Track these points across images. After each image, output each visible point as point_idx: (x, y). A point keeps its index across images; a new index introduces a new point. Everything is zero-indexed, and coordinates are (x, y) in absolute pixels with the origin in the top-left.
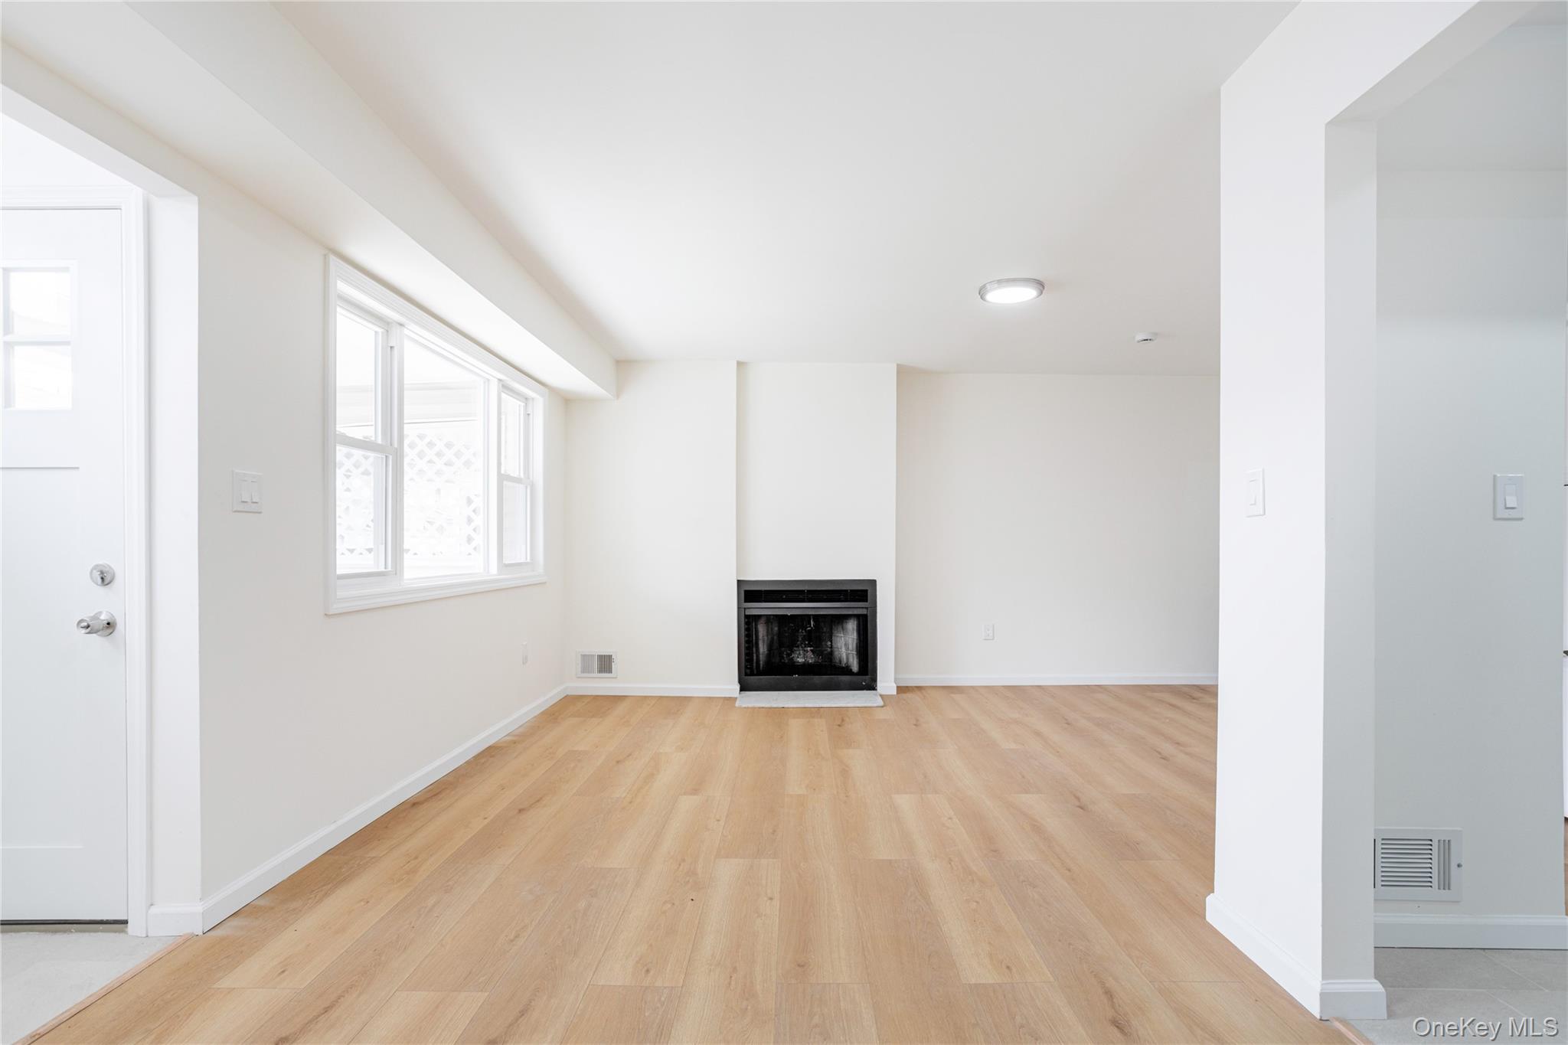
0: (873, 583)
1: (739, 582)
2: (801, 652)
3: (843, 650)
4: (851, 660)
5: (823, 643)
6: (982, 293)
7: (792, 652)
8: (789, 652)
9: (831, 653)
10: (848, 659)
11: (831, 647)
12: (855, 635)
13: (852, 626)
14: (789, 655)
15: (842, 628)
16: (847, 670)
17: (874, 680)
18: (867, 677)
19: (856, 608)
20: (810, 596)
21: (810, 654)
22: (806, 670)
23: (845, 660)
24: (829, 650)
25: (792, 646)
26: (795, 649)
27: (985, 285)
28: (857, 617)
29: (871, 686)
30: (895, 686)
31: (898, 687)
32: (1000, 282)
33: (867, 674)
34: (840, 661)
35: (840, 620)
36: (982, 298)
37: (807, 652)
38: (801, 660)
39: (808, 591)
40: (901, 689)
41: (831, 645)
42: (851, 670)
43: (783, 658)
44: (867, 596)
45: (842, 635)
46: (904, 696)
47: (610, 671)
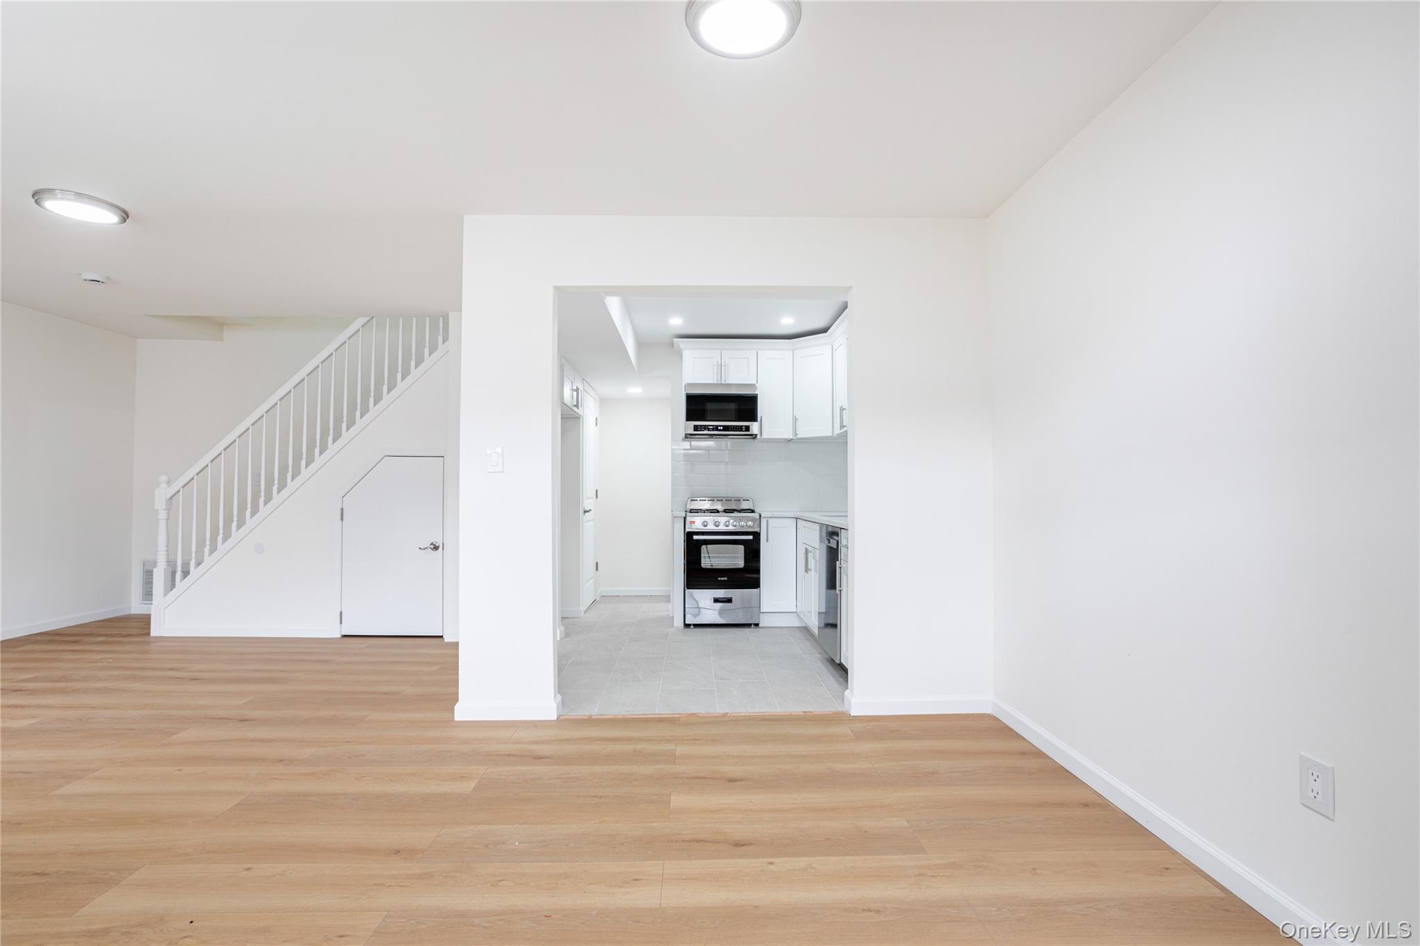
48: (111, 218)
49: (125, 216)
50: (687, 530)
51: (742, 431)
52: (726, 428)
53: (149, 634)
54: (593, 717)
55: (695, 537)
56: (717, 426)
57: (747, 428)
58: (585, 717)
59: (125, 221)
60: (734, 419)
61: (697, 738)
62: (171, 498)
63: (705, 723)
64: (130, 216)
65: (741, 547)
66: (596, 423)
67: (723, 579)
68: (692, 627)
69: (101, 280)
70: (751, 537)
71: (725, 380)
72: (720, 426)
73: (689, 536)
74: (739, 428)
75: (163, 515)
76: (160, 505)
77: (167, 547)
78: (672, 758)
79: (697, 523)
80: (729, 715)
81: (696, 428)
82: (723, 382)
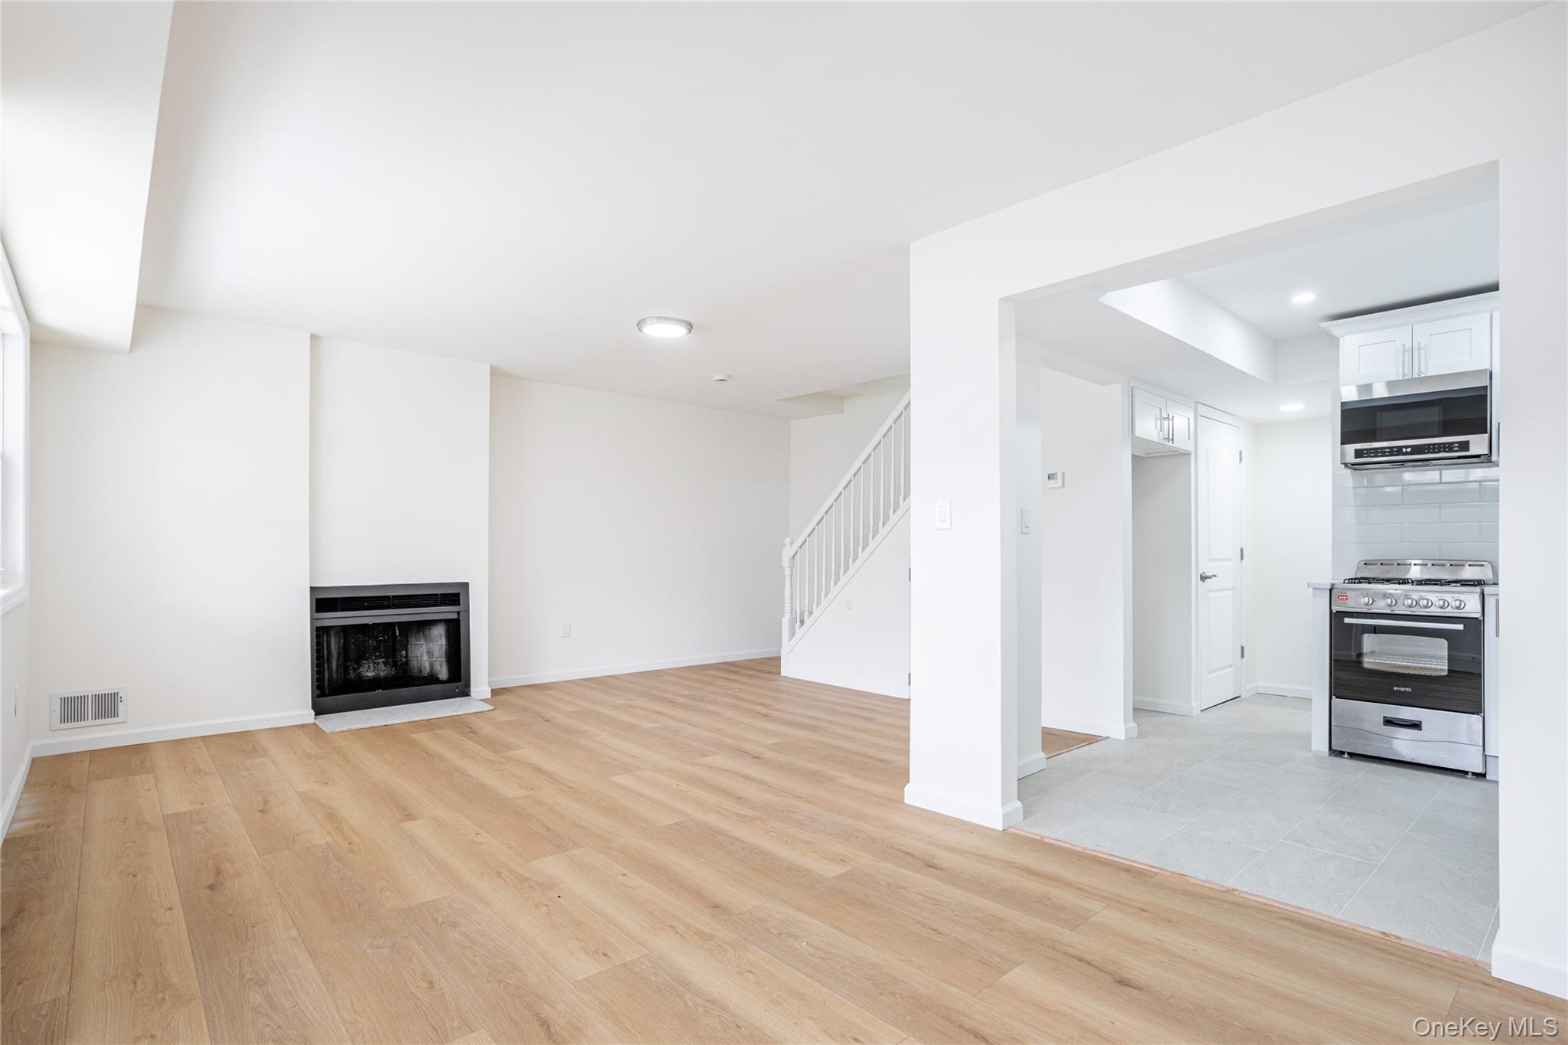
0: (466, 585)
1: (312, 589)
2: (371, 665)
3: (425, 657)
4: (437, 667)
5: (398, 653)
6: (640, 324)
7: (359, 665)
8: (355, 666)
9: (407, 663)
10: (432, 666)
11: (407, 656)
12: (443, 641)
13: (439, 633)
14: (355, 670)
15: (423, 633)
16: (432, 679)
17: (468, 686)
18: (459, 683)
19: (447, 612)
20: (396, 602)
21: (382, 666)
22: (375, 684)
23: (428, 669)
24: (404, 660)
25: (361, 656)
26: (364, 662)
27: (645, 319)
28: (447, 622)
29: (465, 692)
30: (489, 689)
31: (492, 690)
32: (659, 318)
33: (460, 681)
34: (420, 671)
35: (423, 626)
36: (639, 329)
37: (378, 664)
38: (371, 674)
39: (393, 596)
40: (495, 692)
41: (407, 654)
42: (438, 678)
43: (349, 673)
44: (459, 600)
45: (422, 642)
46: (501, 698)
47: (115, 714)
48: (680, 331)
49: (690, 326)
50: (1335, 609)
51: (1451, 450)
52: (1416, 450)
53: (780, 673)
54: (1046, 840)
55: (1347, 620)
56: (1400, 448)
57: (1465, 446)
58: (1036, 837)
59: (690, 331)
60: (1436, 434)
61: (1146, 908)
62: (793, 557)
63: (1185, 893)
64: (694, 327)
65: (1444, 643)
66: (1241, 459)
67: (1403, 689)
68: (1346, 756)
69: (725, 379)
70: (1460, 627)
71: (1420, 372)
72: (1406, 447)
73: (1336, 618)
74: (1449, 447)
75: (787, 572)
76: (786, 563)
77: (792, 599)
78: (1079, 920)
79: (1358, 600)
80: (1237, 893)
81: (1359, 453)
82: (1416, 376)
